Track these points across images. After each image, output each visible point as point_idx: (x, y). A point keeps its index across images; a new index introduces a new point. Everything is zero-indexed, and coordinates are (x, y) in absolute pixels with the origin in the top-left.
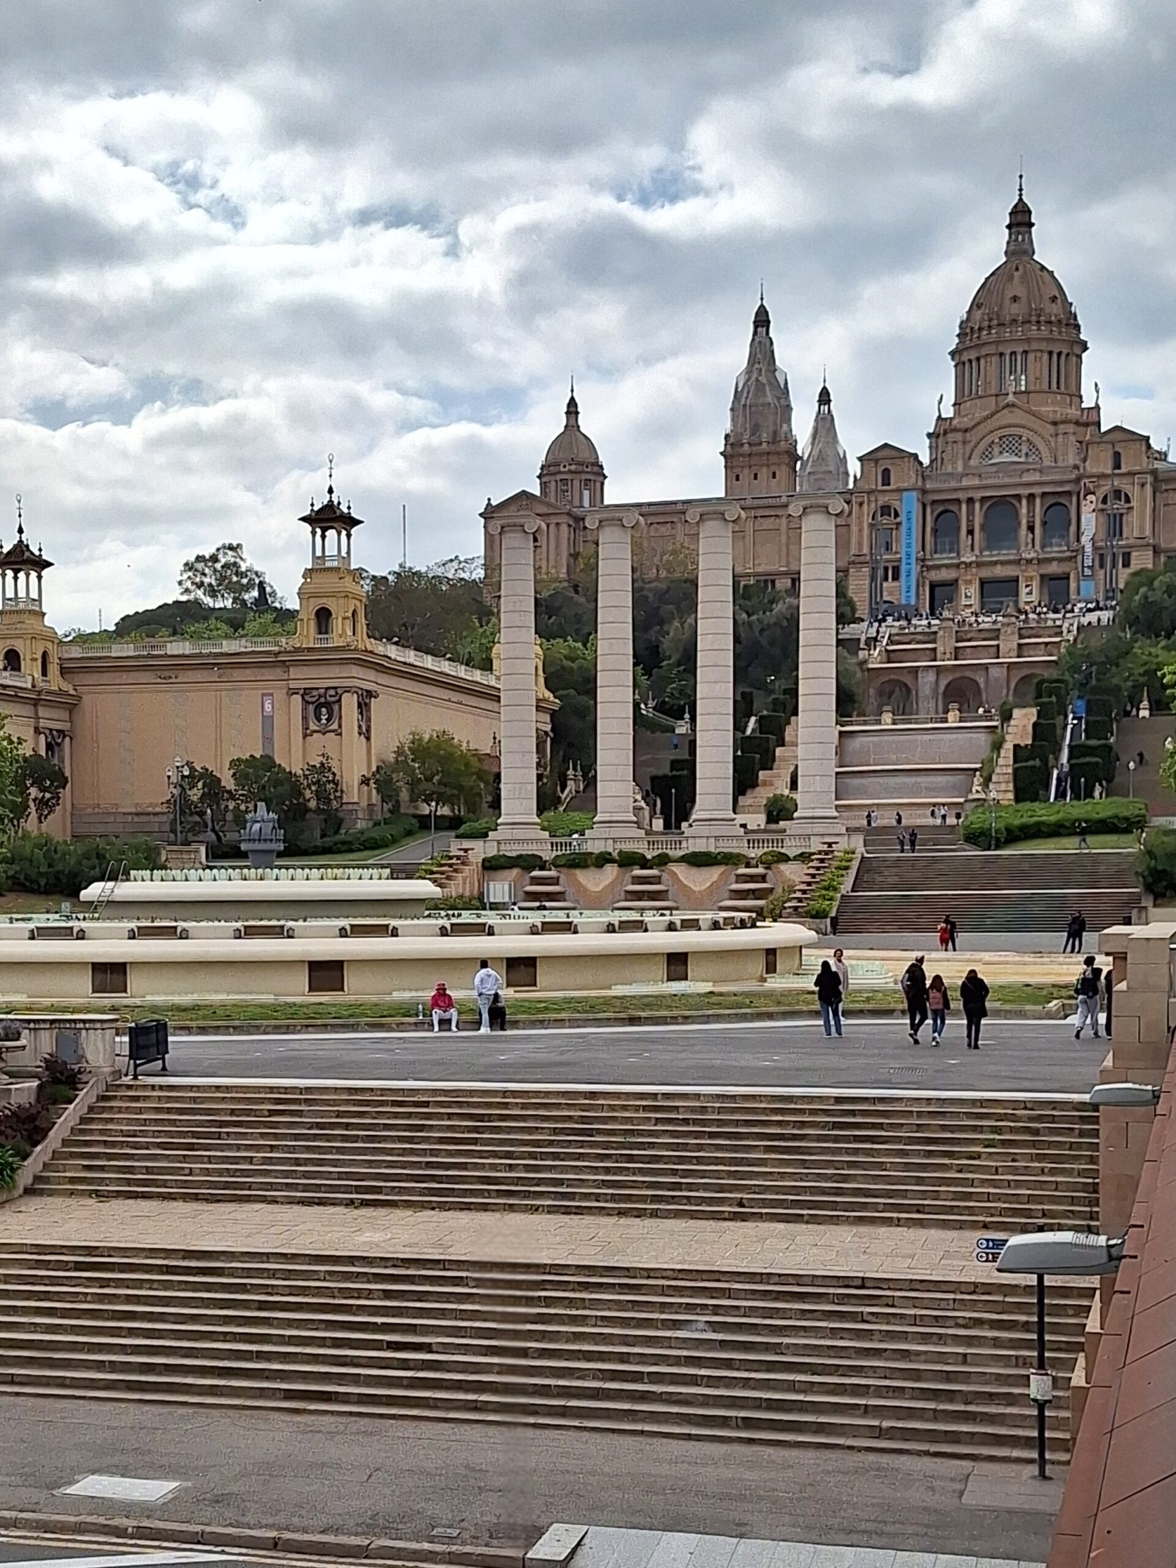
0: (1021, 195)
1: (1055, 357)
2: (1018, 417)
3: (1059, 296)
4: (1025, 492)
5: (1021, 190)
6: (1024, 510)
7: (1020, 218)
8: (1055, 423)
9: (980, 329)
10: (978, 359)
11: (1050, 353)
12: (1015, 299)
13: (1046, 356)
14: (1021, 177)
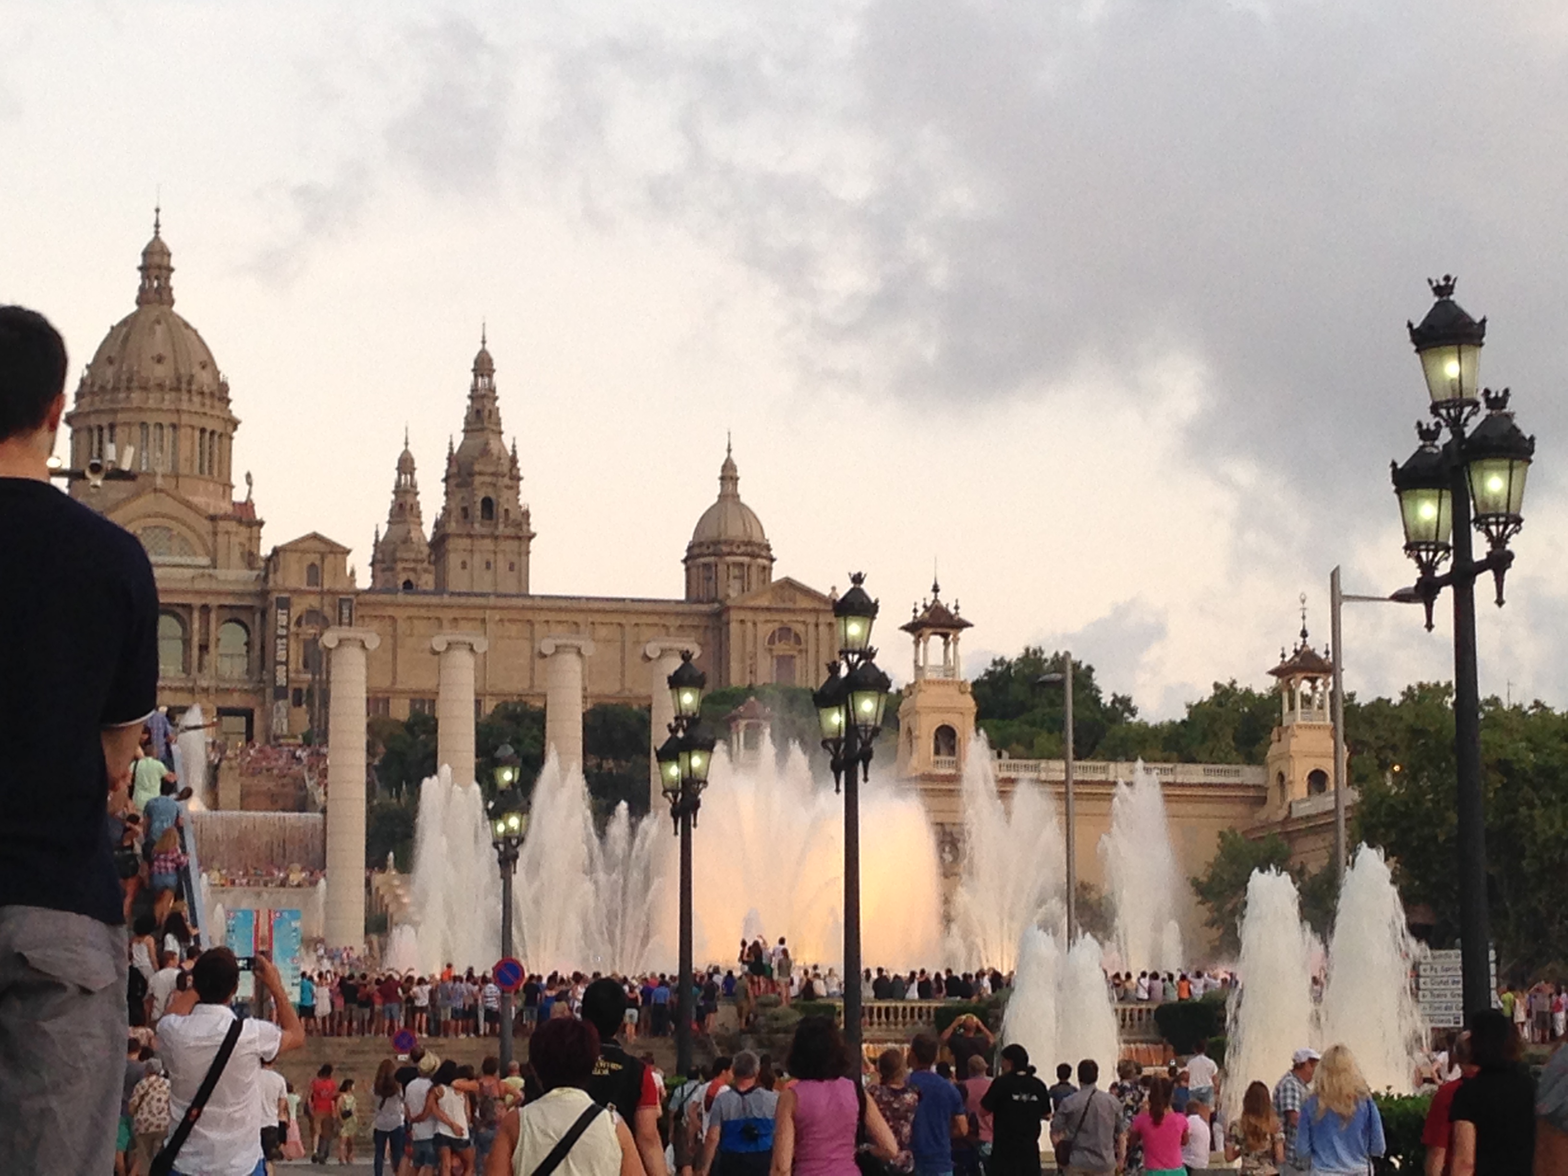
0: (157, 233)
1: (207, 435)
2: (168, 506)
3: (208, 363)
4: (197, 601)
5: (157, 226)
6: (196, 625)
7: (157, 259)
8: (213, 518)
9: (115, 389)
10: (112, 427)
11: (203, 431)
12: (160, 360)
13: (197, 434)
14: (157, 211)
